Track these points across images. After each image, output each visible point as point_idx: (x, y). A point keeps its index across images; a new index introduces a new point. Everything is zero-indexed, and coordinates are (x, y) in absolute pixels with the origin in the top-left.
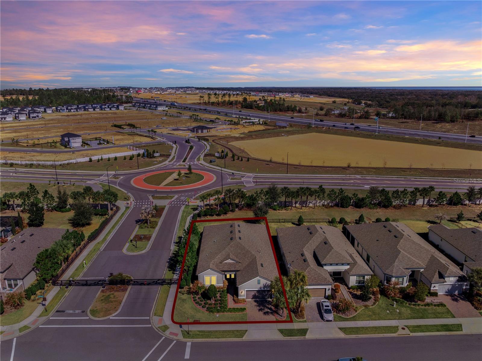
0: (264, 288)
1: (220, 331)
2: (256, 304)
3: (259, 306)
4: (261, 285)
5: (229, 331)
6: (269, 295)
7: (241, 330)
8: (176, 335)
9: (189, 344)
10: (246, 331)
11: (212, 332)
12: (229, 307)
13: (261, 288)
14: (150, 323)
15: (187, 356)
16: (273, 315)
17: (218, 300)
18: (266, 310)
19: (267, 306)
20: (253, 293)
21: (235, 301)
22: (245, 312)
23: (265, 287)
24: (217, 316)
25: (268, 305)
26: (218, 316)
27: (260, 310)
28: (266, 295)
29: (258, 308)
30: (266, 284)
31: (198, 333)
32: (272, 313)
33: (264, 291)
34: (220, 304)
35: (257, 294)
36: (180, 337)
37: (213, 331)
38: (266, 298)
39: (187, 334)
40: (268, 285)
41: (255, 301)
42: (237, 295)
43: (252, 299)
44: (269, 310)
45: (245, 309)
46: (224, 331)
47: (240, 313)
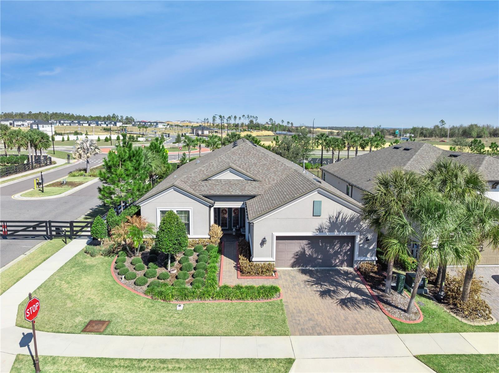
0: (331, 229)
1: (178, 361)
2: (306, 277)
4: (324, 220)
6: (346, 253)
7: (266, 360)
10: (290, 361)
11: (144, 364)
12: (222, 284)
13: (320, 230)
16: (374, 308)
17: (189, 268)
19: (344, 282)
20: (296, 247)
21: (242, 271)
22: (275, 299)
23: (334, 225)
24: (179, 309)
25: (346, 280)
26: (181, 308)
28: (337, 253)
29: (317, 288)
30: (337, 218)
32: (367, 302)
33: (330, 240)
34: (193, 276)
35: (308, 252)
37: (149, 361)
38: (336, 266)
40: (343, 220)
41: (304, 272)
42: (248, 254)
43: (293, 266)
44: (353, 295)
45: (274, 289)
46: (195, 361)
47: (261, 302)
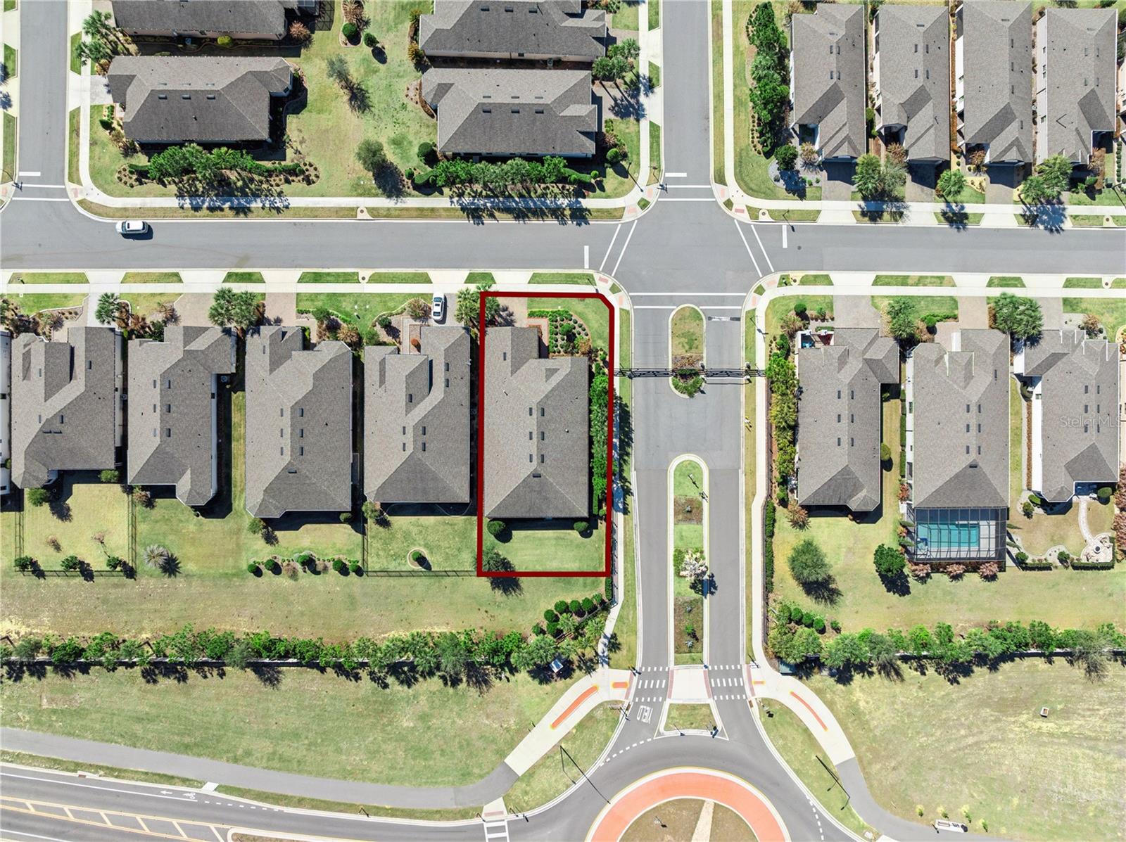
3: (512, 321)
5: (547, 282)
7: (535, 283)
8: (601, 279)
9: (587, 266)
10: (529, 282)
12: (547, 319)
14: (632, 297)
15: (586, 248)
16: (498, 305)
18: (504, 314)
22: (530, 311)
24: (559, 305)
27: (511, 315)
29: (513, 318)
31: (579, 281)
32: (499, 309)
36: (596, 276)
39: (590, 280)
45: (529, 316)
47: (534, 310)
